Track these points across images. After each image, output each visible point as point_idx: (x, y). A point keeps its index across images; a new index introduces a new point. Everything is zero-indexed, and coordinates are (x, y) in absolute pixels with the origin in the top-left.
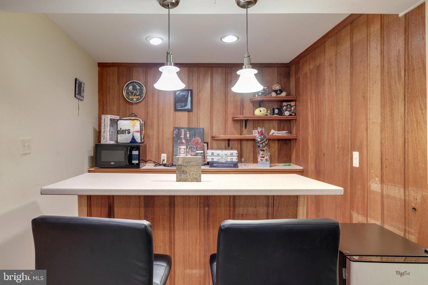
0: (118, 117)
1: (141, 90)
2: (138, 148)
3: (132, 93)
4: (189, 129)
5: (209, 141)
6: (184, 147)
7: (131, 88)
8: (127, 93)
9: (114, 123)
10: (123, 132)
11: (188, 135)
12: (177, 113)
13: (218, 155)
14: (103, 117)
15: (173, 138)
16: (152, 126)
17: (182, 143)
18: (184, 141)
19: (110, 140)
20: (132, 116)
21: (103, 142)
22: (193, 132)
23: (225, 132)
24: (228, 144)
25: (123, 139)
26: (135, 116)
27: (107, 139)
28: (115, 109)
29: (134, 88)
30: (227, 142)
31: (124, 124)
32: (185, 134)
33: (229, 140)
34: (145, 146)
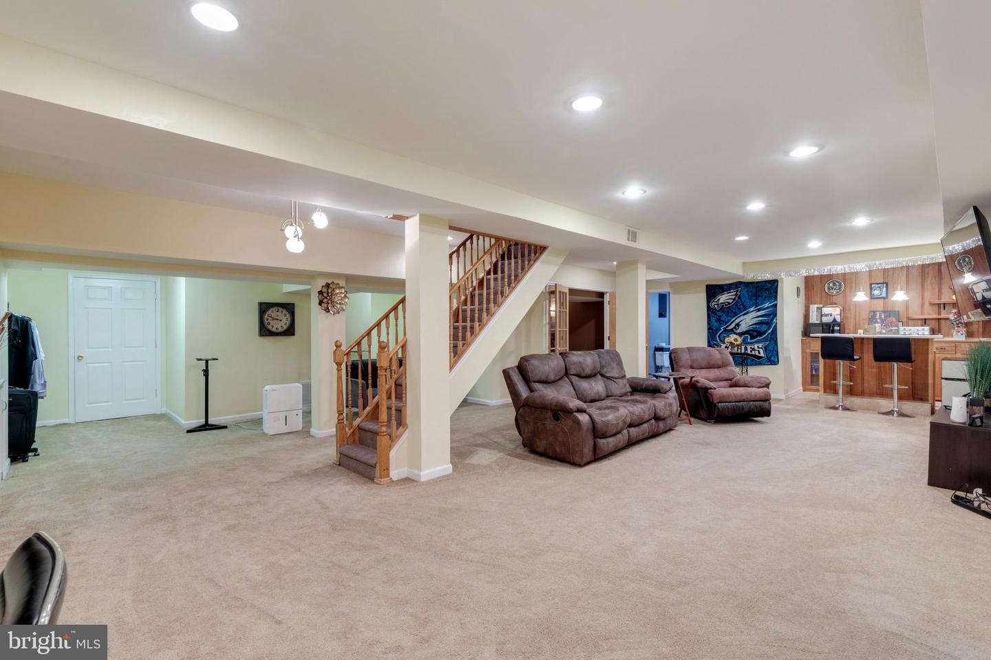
0: (822, 306)
1: (840, 285)
2: (839, 325)
3: (832, 288)
4: (884, 312)
5: (905, 320)
6: (880, 325)
7: (831, 285)
8: (829, 289)
9: (819, 309)
10: (826, 315)
11: (883, 316)
12: (873, 300)
13: (910, 330)
14: (811, 306)
15: (869, 318)
16: (850, 310)
17: (878, 322)
18: (879, 321)
19: (817, 320)
20: (833, 304)
21: (811, 322)
22: (888, 314)
23: (922, 314)
24: (925, 322)
25: (825, 320)
26: (836, 304)
27: (814, 319)
28: (818, 299)
29: (834, 284)
30: (924, 321)
31: (826, 310)
32: (880, 316)
33: (925, 319)
34: (844, 325)
